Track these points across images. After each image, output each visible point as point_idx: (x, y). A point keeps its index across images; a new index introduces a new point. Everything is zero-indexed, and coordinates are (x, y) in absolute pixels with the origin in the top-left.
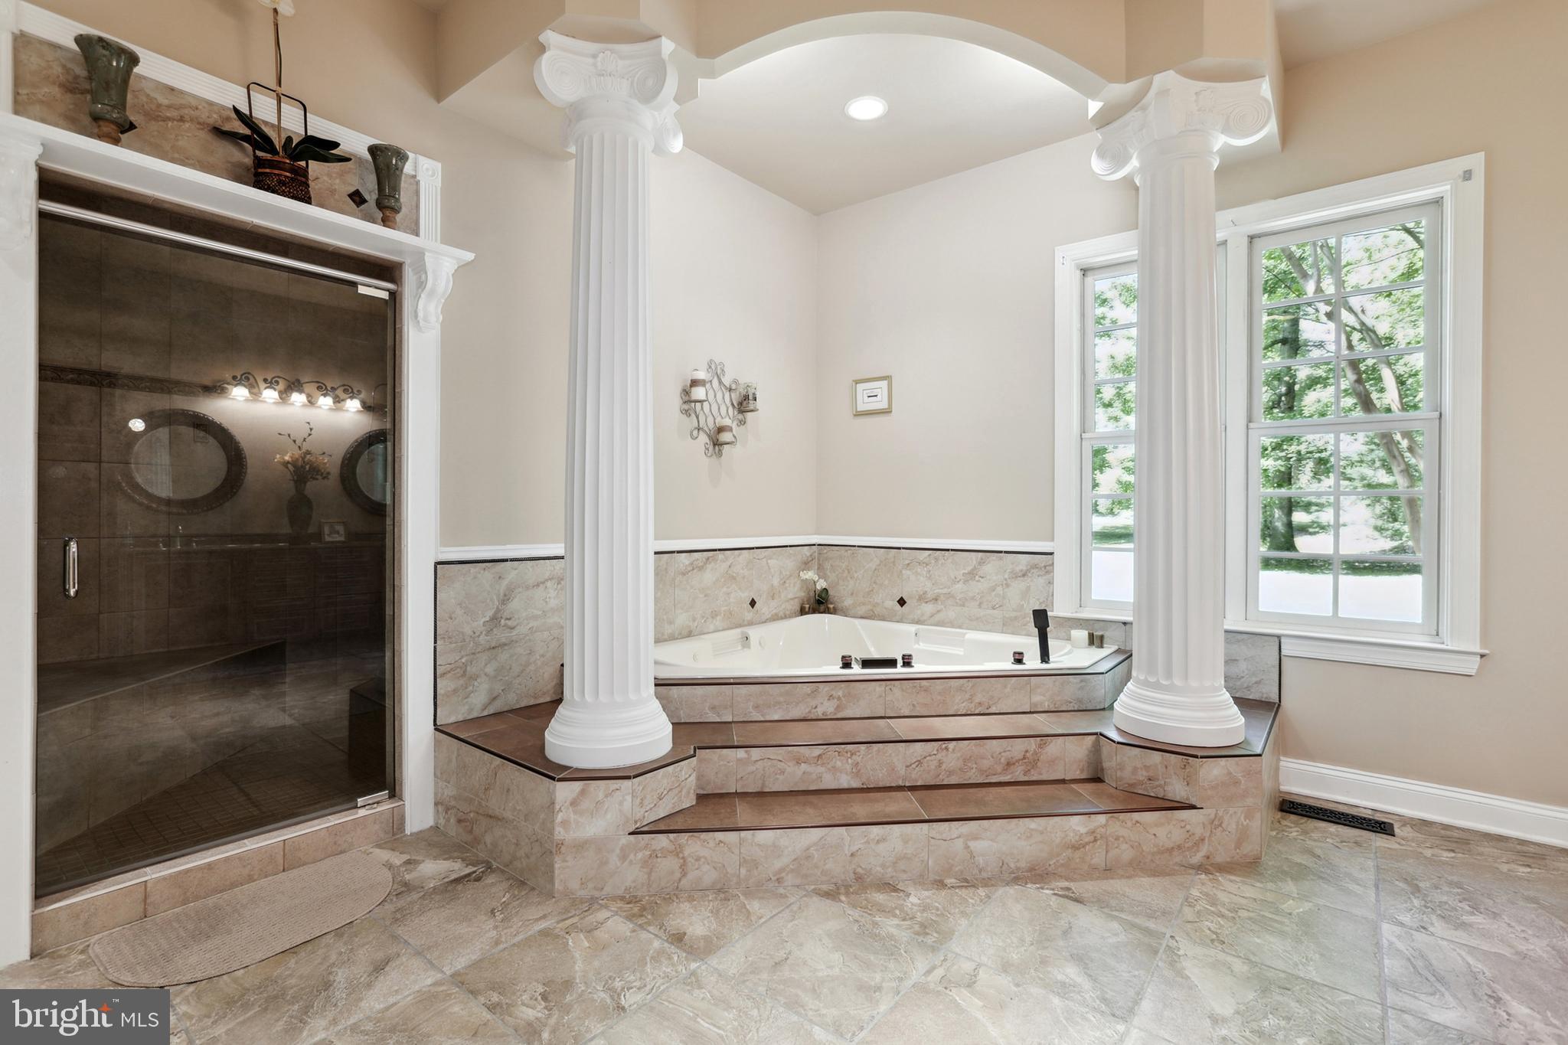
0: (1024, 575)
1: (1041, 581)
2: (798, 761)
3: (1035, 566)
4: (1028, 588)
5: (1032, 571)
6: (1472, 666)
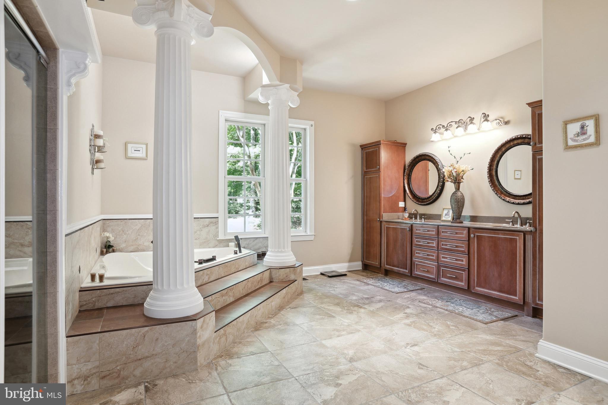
0: (208, 226)
1: (214, 227)
3: (212, 223)
4: (209, 231)
5: (211, 224)
6: (312, 238)
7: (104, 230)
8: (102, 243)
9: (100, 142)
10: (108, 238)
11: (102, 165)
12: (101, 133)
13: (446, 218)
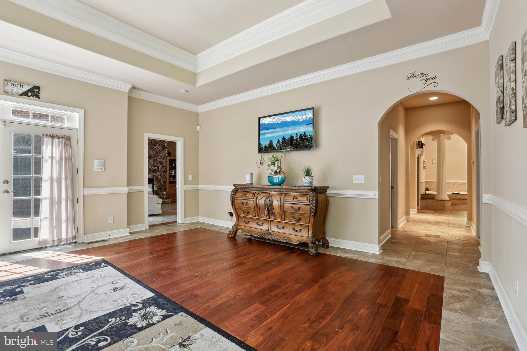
2: (457, 201)
7: (426, 184)
8: (425, 188)
9: (425, 163)
10: (427, 187)
11: (426, 168)
12: (425, 160)
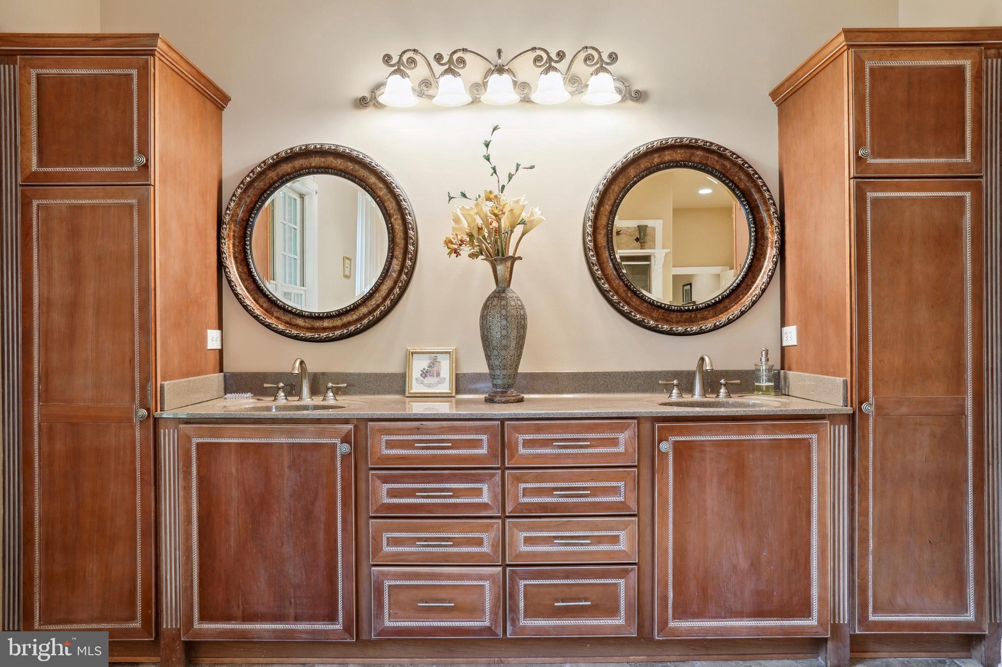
13: (429, 386)
